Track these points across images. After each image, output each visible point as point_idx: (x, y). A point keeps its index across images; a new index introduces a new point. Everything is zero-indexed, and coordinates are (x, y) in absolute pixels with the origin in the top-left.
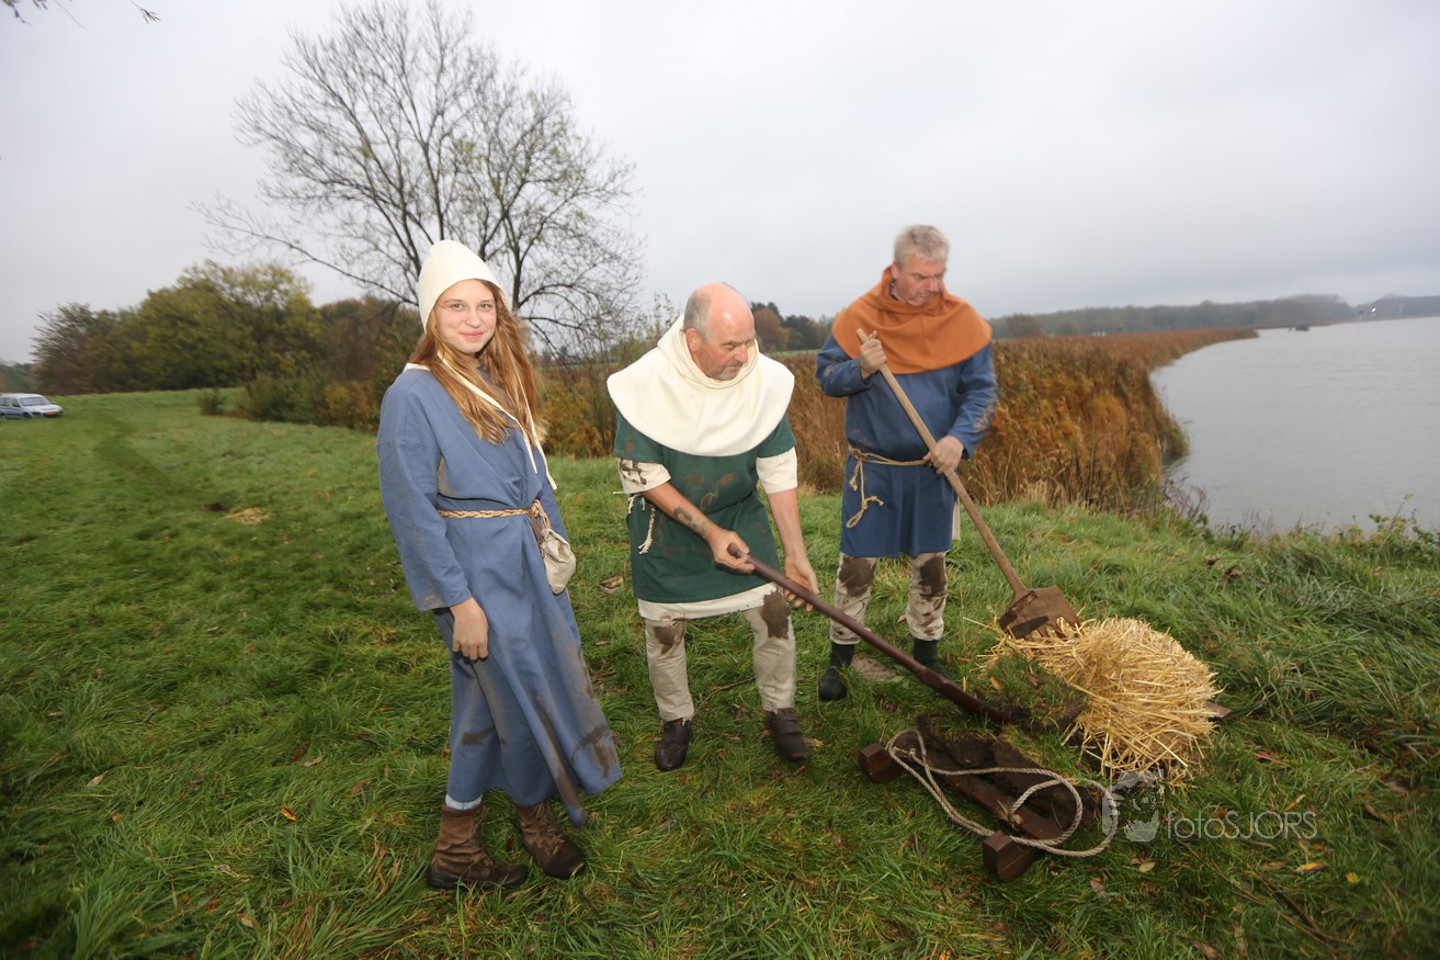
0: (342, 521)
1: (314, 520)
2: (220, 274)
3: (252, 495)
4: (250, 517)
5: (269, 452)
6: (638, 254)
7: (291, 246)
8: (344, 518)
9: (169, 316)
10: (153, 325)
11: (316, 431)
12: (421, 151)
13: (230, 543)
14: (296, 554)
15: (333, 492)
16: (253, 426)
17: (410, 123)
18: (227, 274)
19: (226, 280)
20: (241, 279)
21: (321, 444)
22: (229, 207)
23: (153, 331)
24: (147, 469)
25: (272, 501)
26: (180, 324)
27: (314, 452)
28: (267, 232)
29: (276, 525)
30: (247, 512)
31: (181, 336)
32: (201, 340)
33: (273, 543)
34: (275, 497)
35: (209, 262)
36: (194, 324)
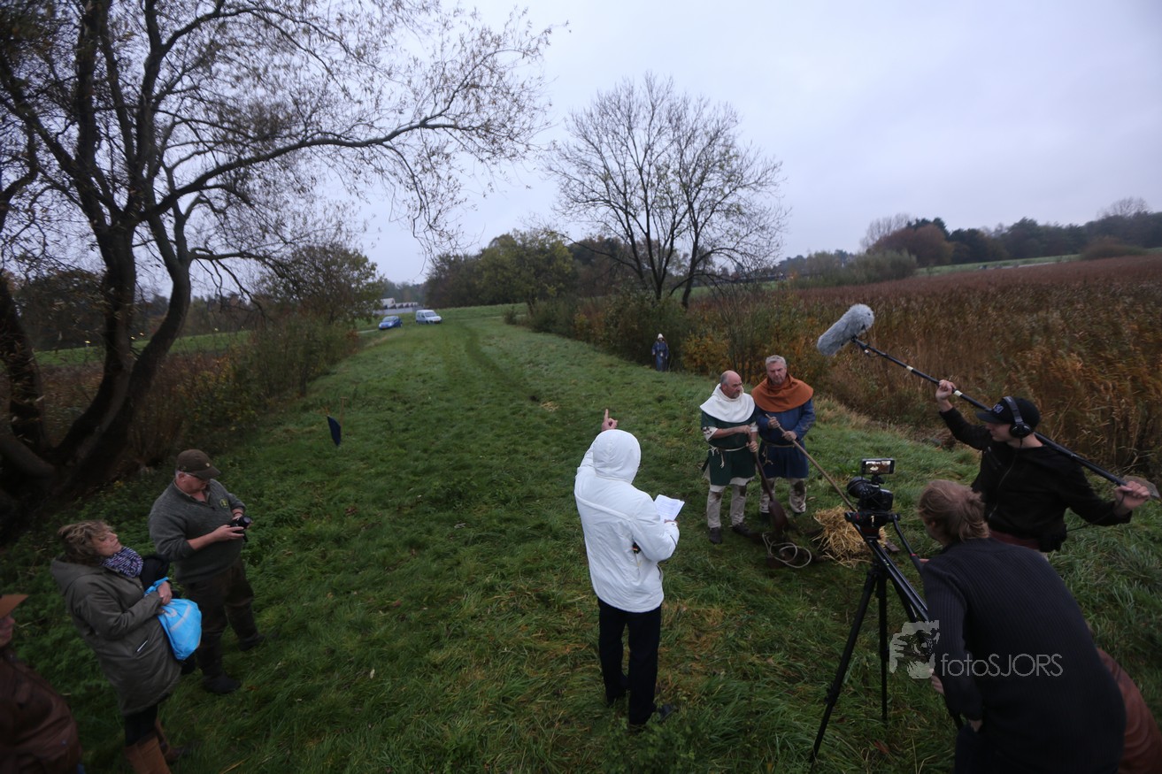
0: (591, 416)
1: (579, 413)
2: (519, 236)
3: (548, 393)
4: (549, 407)
5: (550, 362)
8: (593, 414)
9: (494, 265)
10: (486, 270)
12: (638, 171)
13: (548, 422)
14: (575, 432)
15: (585, 397)
17: (631, 155)
18: (523, 236)
23: (486, 274)
24: (494, 368)
25: (558, 399)
26: (499, 270)
27: (572, 365)
29: (562, 413)
30: (549, 404)
31: (499, 278)
32: (508, 279)
33: (564, 424)
34: (560, 396)
35: (515, 230)
36: (506, 269)
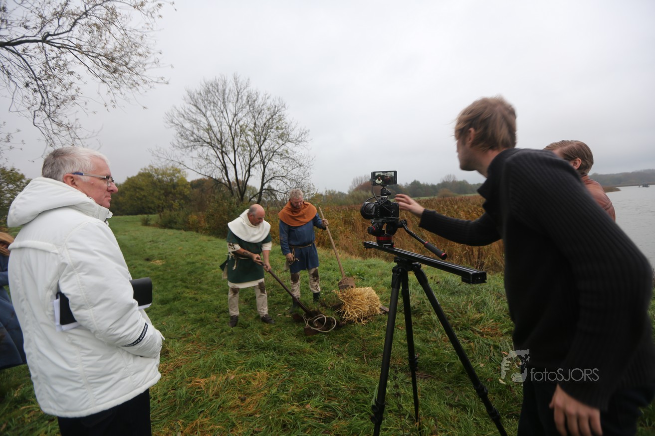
1: (179, 264)
3: (159, 255)
4: (158, 263)
5: (166, 241)
6: (311, 164)
7: (180, 163)
8: (188, 263)
11: (184, 232)
12: (229, 128)
13: (152, 270)
14: (172, 273)
15: (186, 255)
16: (161, 231)
17: (225, 118)
19: (156, 173)
20: (161, 172)
21: (185, 238)
22: (160, 150)
25: (165, 258)
26: (137, 190)
27: (182, 241)
28: (172, 159)
29: (166, 265)
30: (158, 261)
31: (137, 195)
32: (145, 196)
33: (165, 270)
34: (167, 256)
36: (142, 190)
